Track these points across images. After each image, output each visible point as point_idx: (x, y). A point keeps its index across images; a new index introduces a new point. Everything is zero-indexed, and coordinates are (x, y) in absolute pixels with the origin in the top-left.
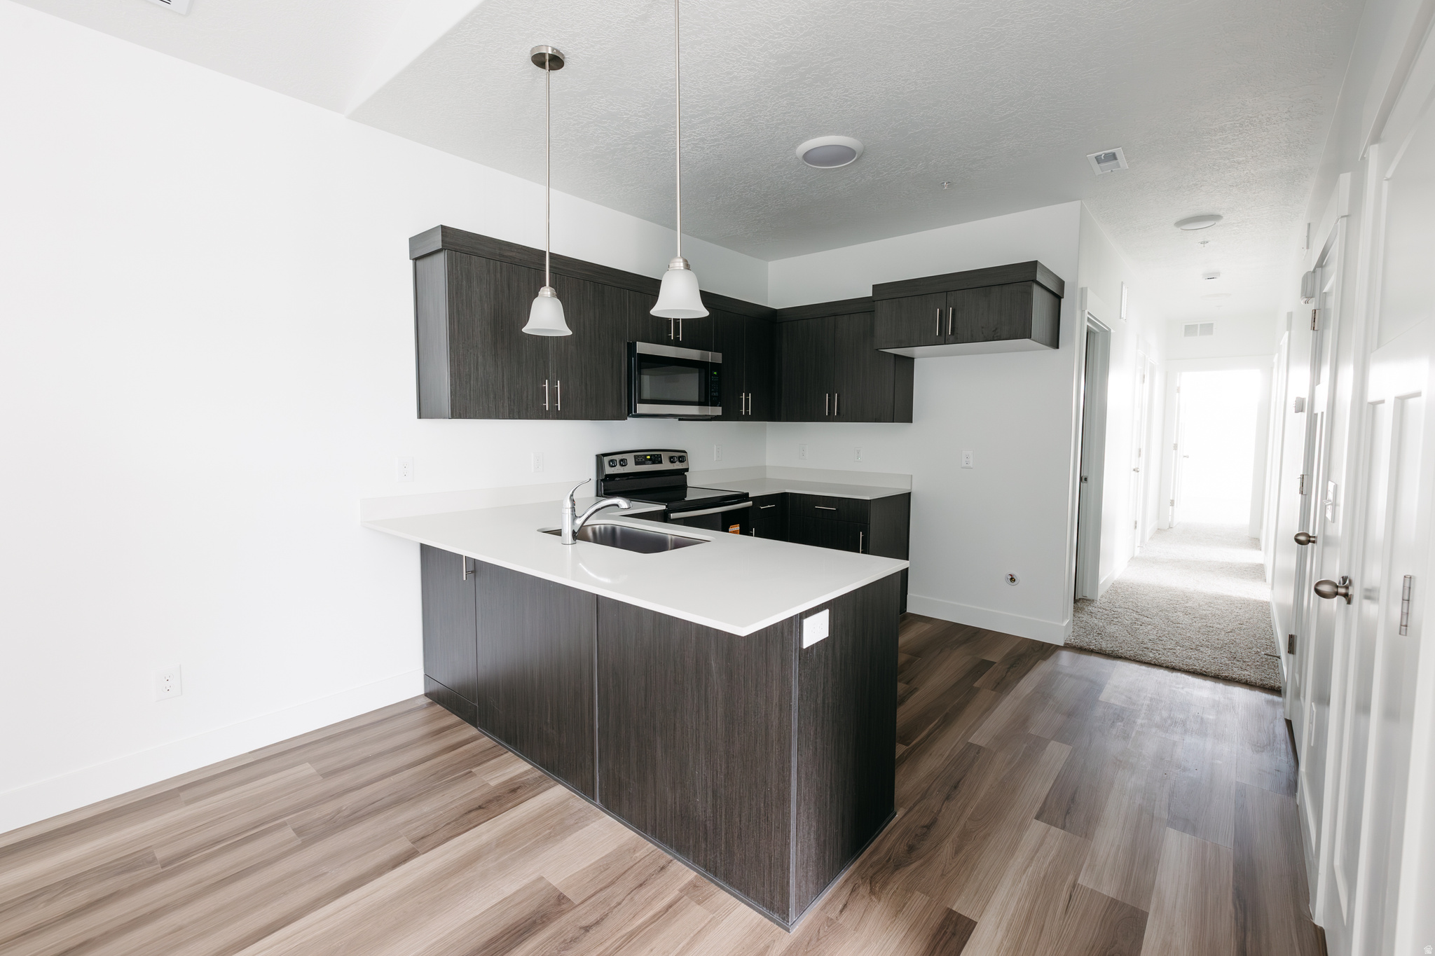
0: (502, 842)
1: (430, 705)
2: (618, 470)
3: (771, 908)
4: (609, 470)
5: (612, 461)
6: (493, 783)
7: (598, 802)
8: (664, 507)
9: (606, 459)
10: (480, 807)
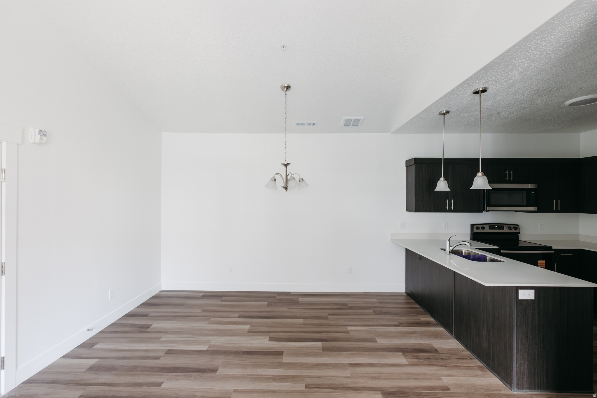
0: (422, 333)
1: (406, 296)
2: (480, 231)
3: (507, 382)
4: (475, 230)
5: (477, 227)
6: (422, 320)
7: (454, 336)
8: (498, 247)
9: (475, 227)
10: (417, 324)
